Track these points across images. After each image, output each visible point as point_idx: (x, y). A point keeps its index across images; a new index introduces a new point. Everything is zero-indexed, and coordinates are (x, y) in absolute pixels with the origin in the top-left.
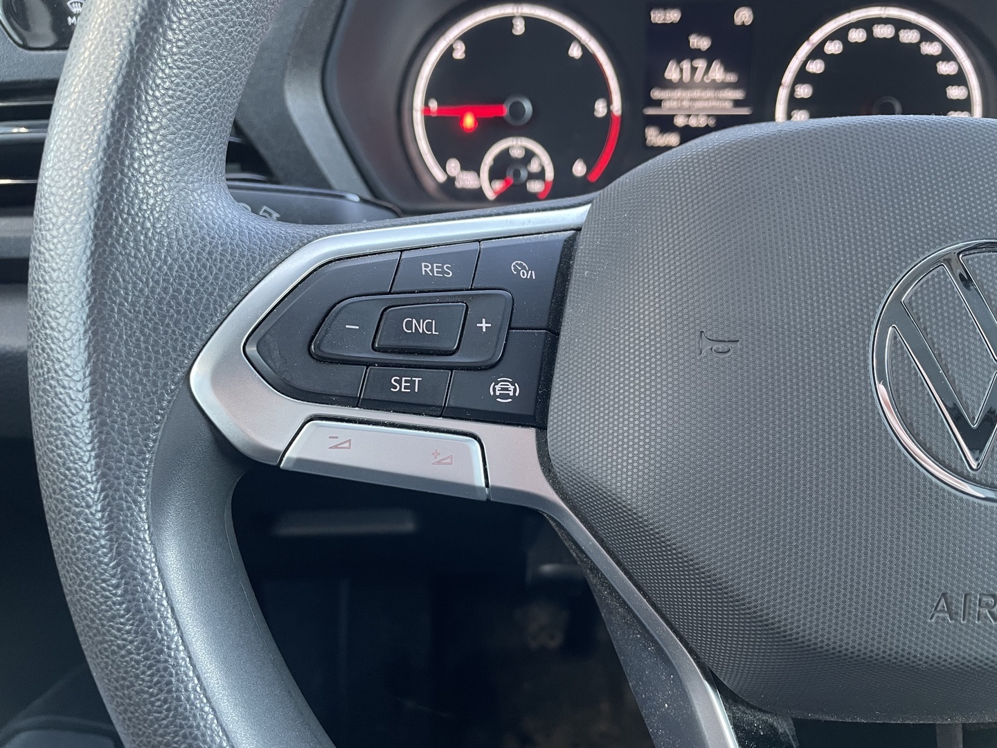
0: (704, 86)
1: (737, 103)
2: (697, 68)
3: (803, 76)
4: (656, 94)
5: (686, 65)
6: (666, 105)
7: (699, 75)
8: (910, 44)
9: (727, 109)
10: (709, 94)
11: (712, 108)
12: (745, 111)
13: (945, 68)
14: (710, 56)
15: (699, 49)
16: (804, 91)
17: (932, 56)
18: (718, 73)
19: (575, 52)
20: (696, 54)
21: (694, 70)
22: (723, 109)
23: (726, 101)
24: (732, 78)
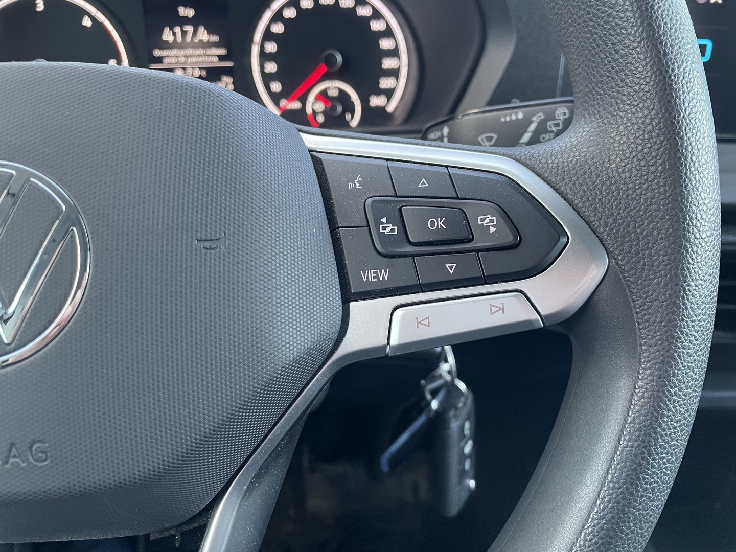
0: (194, 46)
1: (221, 58)
2: (186, 31)
3: (268, 35)
4: (157, 53)
5: (178, 29)
6: (166, 61)
7: (189, 38)
8: (348, 8)
9: (215, 63)
10: (199, 51)
11: (203, 62)
12: (229, 64)
13: (377, 26)
14: (195, 22)
15: (187, 17)
16: (271, 47)
17: (366, 17)
18: (203, 35)
19: (87, 22)
20: (184, 21)
21: (184, 33)
22: (211, 62)
23: (213, 57)
24: (215, 39)
